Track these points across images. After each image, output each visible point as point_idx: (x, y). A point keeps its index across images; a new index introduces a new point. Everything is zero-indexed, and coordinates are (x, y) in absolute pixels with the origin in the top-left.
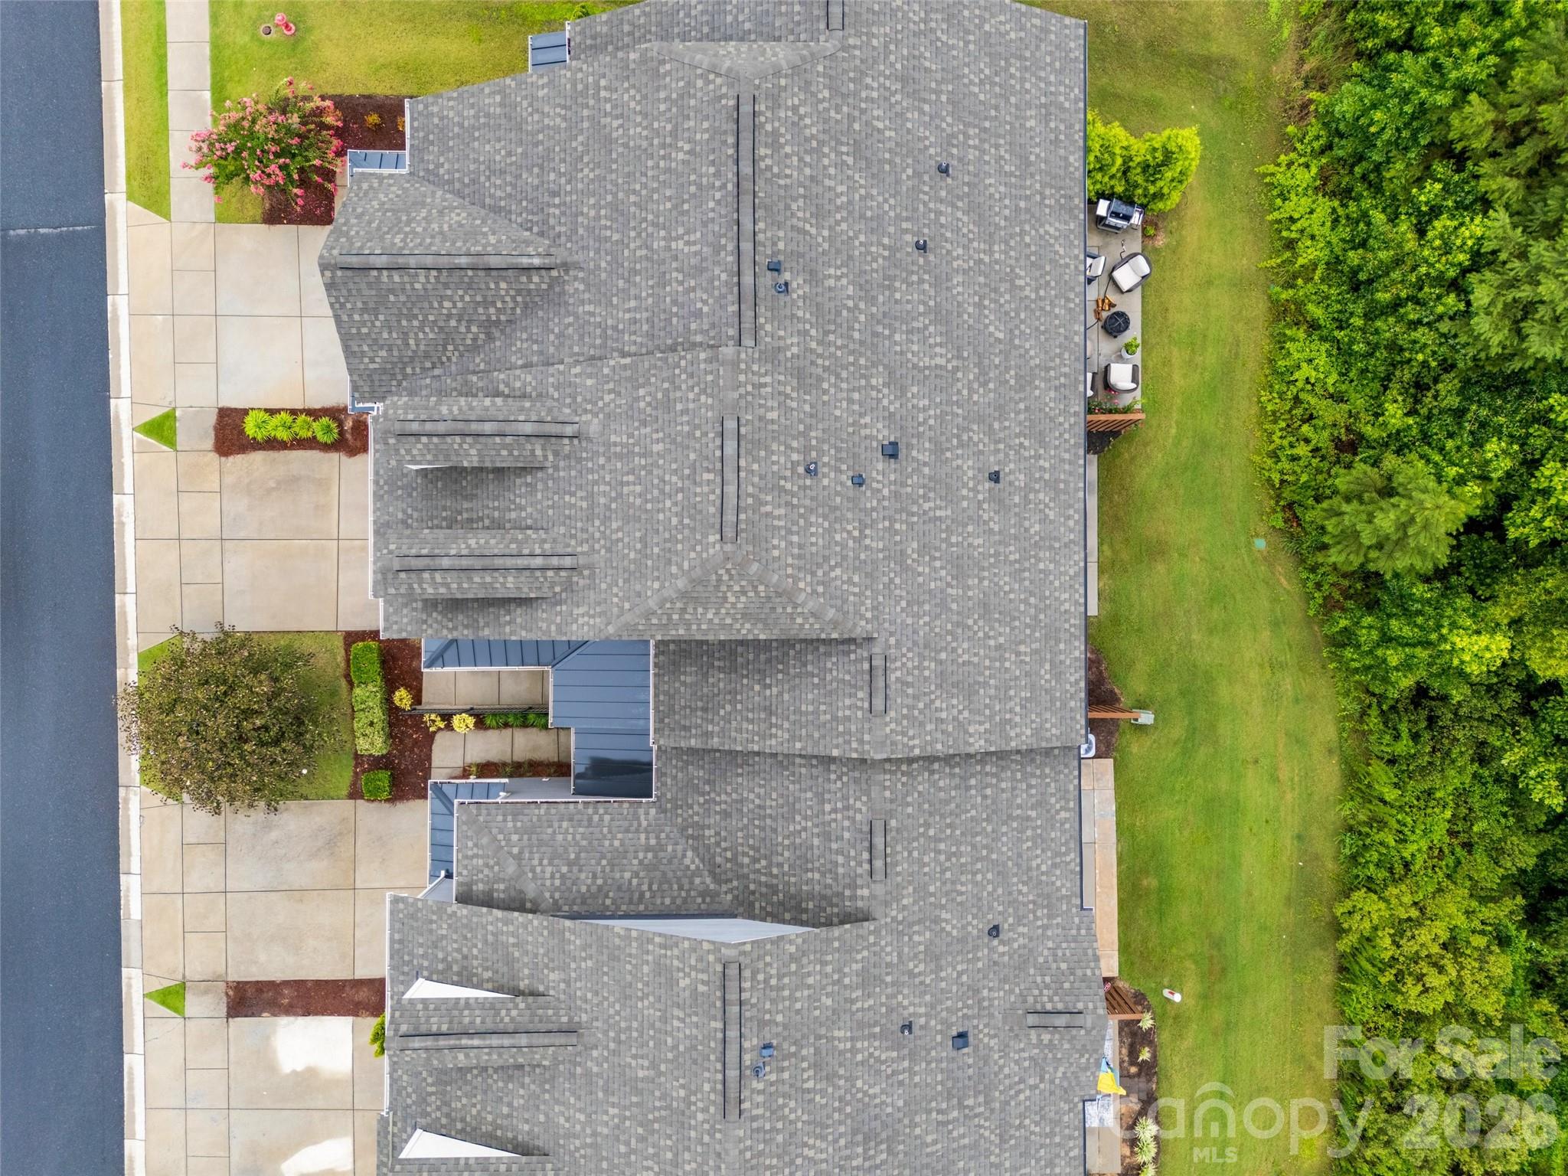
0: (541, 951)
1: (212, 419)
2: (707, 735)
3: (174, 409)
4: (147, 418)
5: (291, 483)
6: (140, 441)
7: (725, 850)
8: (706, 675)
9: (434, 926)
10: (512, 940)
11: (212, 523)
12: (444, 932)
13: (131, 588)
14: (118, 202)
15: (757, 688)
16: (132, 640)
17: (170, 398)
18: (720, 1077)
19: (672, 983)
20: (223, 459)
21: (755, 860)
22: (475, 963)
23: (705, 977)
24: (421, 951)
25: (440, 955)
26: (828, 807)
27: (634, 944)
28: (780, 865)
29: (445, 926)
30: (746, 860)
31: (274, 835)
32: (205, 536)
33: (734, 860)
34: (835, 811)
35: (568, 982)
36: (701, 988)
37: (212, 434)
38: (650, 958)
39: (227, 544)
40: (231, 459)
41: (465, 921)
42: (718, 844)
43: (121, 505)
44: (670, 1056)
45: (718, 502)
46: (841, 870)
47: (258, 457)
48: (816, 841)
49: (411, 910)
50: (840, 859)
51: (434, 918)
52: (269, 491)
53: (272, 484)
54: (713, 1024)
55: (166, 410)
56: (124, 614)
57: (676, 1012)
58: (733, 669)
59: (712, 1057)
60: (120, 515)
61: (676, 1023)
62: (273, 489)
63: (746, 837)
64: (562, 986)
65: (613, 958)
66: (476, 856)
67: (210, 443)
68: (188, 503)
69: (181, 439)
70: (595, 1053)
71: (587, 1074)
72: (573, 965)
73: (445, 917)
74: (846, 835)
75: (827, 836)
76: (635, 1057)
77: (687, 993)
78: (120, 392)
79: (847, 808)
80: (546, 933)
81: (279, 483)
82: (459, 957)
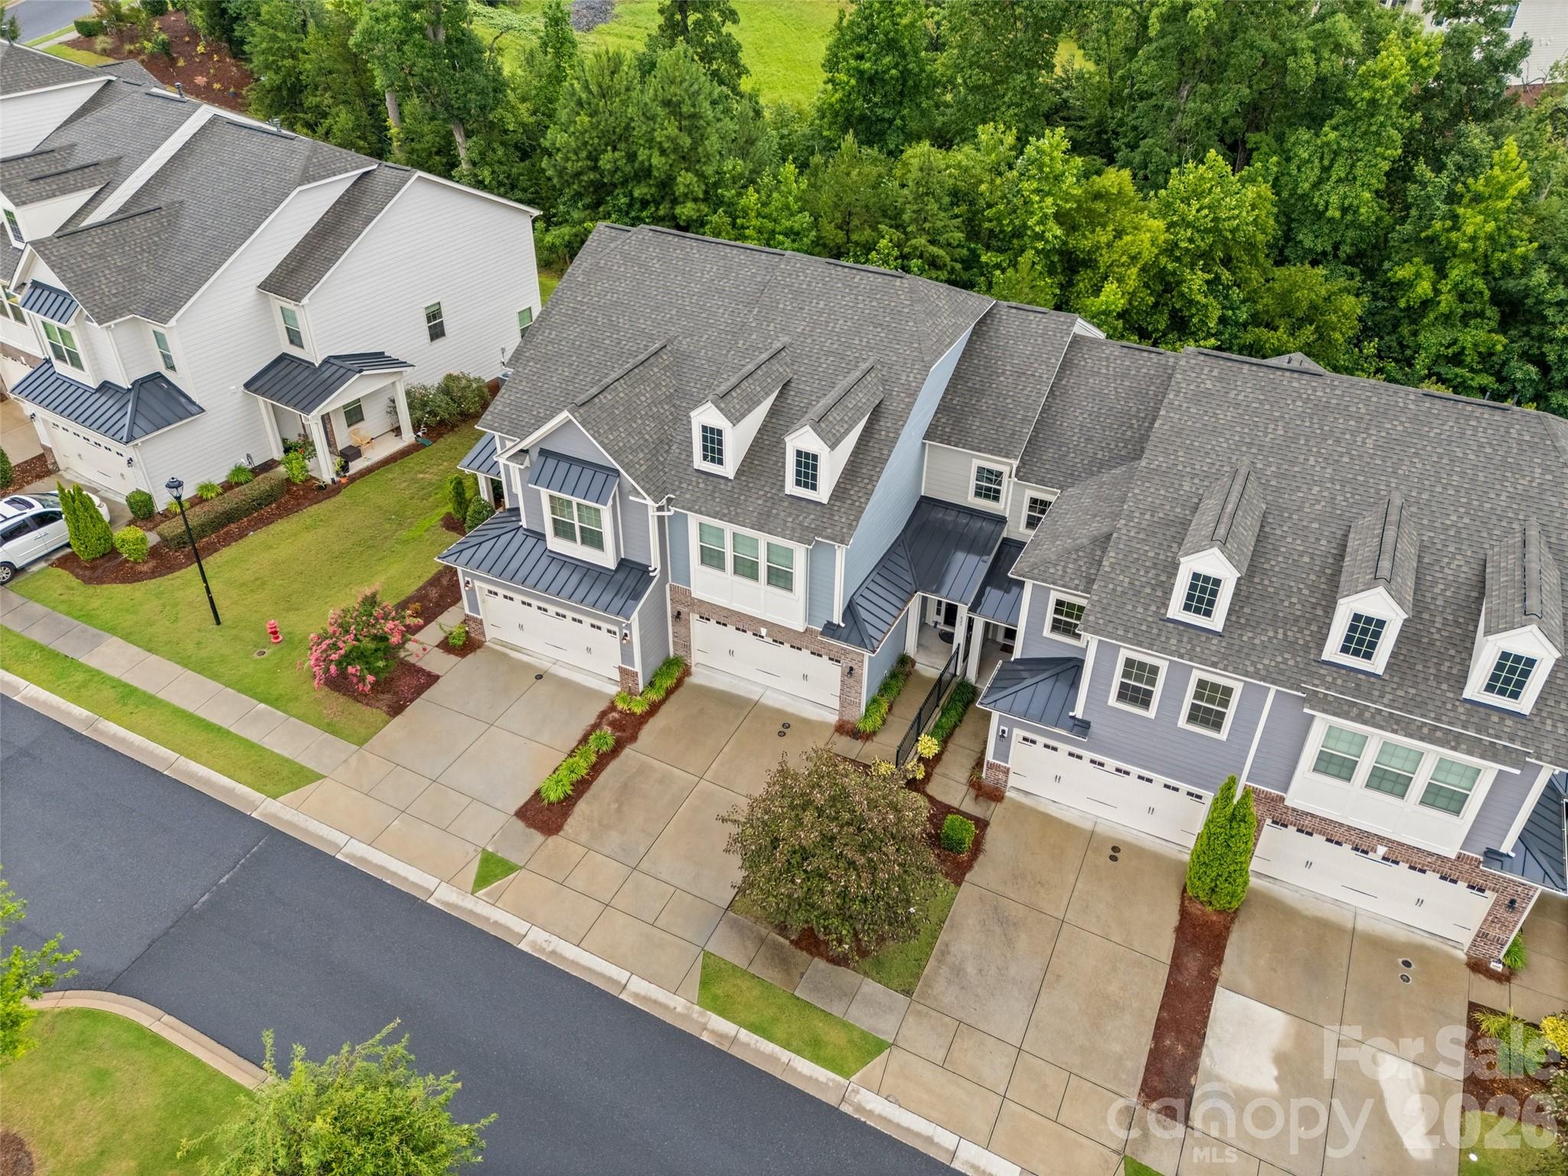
0: (1162, 492)
1: (520, 825)
2: (1024, 420)
3: (484, 849)
4: (473, 877)
5: (625, 792)
6: (487, 894)
7: (1117, 446)
8: (979, 412)
9: (1119, 589)
10: (1147, 517)
11: (614, 870)
12: (1127, 580)
13: (622, 975)
14: (268, 808)
15: (1002, 379)
16: (678, 1003)
17: (471, 849)
18: (1287, 374)
19: (1208, 394)
20: (561, 833)
21: (1131, 427)
22: (1162, 557)
23: (1206, 370)
24: (1140, 610)
25: (1148, 590)
26: (1104, 371)
27: (1172, 415)
28: (1139, 411)
29: (1121, 578)
30: (1129, 433)
31: (971, 969)
32: (621, 881)
33: (1126, 442)
34: (1108, 367)
35: (1194, 476)
36: (1215, 373)
37: (532, 830)
38: (1185, 405)
39: (644, 866)
40: (566, 827)
41: (1121, 556)
42: (1111, 451)
43: (534, 944)
44: (1267, 407)
45: (877, 276)
46: (1152, 372)
47: (582, 807)
48: (1127, 383)
49: (1098, 609)
50: (1144, 371)
51: (1111, 586)
52: (619, 810)
53: (614, 806)
54: (1245, 371)
55: (479, 857)
56: (646, 999)
57: (1232, 394)
58: (982, 392)
59: (1272, 376)
60: (542, 950)
61: (1241, 397)
62: (619, 807)
63: (1111, 429)
64: (1196, 481)
65: (1179, 434)
66: (1065, 567)
67: (538, 837)
68: (579, 881)
69: (514, 858)
70: (1259, 466)
71: (1277, 476)
72: (1180, 468)
73: (1113, 575)
74: (1127, 363)
75: (1124, 376)
76: (1266, 434)
77: (1217, 384)
78: (426, 890)
79: (1108, 358)
80: (1147, 485)
81: (617, 801)
82: (1153, 571)
